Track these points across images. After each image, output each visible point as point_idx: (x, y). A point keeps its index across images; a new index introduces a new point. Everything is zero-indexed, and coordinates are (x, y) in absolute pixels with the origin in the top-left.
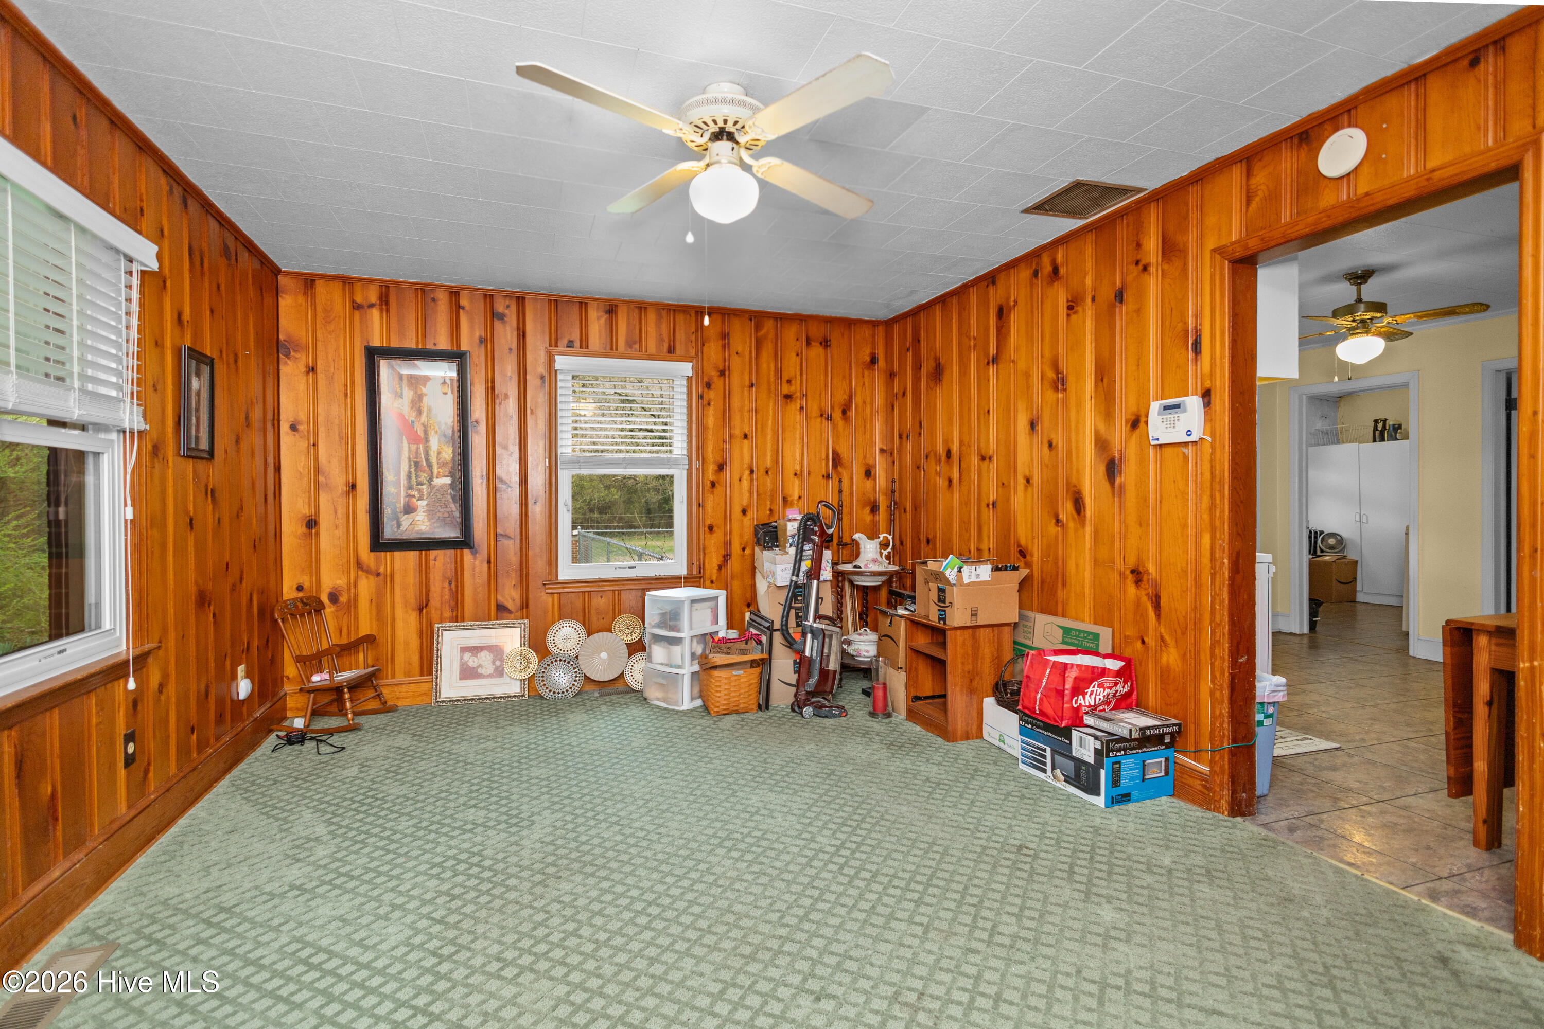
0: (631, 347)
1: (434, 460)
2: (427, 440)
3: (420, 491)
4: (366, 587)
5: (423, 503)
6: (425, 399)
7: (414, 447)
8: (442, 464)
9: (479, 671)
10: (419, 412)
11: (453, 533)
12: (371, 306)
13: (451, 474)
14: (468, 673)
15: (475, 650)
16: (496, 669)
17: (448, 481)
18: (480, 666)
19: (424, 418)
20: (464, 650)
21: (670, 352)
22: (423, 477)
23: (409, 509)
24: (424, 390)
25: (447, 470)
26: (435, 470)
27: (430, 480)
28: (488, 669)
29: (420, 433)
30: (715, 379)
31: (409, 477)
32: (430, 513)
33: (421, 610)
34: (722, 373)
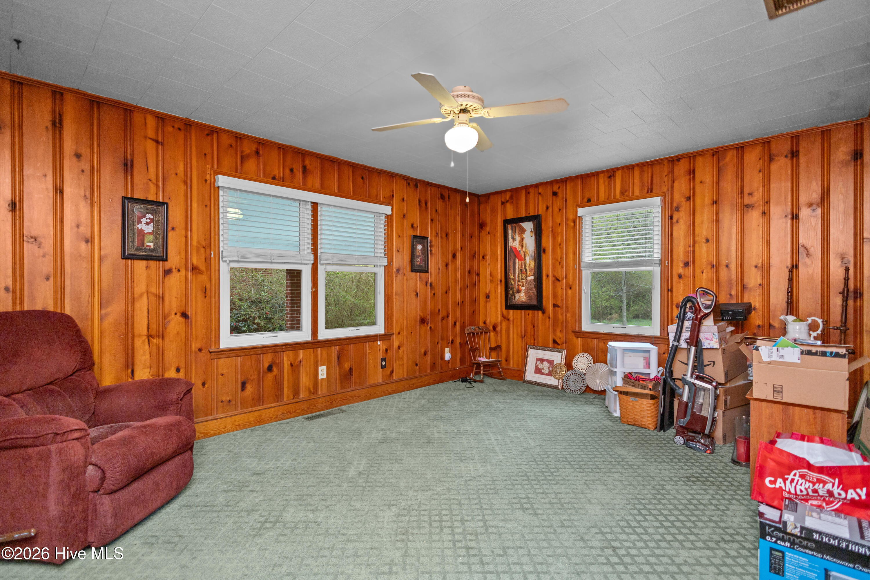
0: (623, 195)
1: (528, 268)
2: (525, 259)
3: (522, 283)
4: (504, 324)
5: (523, 288)
6: (524, 240)
7: (520, 262)
8: (530, 270)
9: (543, 371)
10: (522, 246)
11: (535, 302)
12: (507, 202)
13: (534, 275)
14: (538, 371)
15: (542, 360)
16: (550, 372)
17: (532, 278)
18: (543, 369)
19: (524, 249)
20: (538, 360)
21: (650, 192)
22: (524, 276)
23: (519, 291)
24: (524, 236)
25: (532, 273)
26: (528, 273)
27: (526, 277)
28: (546, 371)
29: (523, 256)
30: (683, 204)
31: (519, 276)
32: (526, 293)
33: (523, 338)
34: (688, 199)
